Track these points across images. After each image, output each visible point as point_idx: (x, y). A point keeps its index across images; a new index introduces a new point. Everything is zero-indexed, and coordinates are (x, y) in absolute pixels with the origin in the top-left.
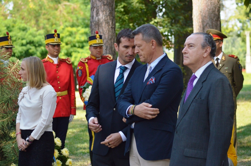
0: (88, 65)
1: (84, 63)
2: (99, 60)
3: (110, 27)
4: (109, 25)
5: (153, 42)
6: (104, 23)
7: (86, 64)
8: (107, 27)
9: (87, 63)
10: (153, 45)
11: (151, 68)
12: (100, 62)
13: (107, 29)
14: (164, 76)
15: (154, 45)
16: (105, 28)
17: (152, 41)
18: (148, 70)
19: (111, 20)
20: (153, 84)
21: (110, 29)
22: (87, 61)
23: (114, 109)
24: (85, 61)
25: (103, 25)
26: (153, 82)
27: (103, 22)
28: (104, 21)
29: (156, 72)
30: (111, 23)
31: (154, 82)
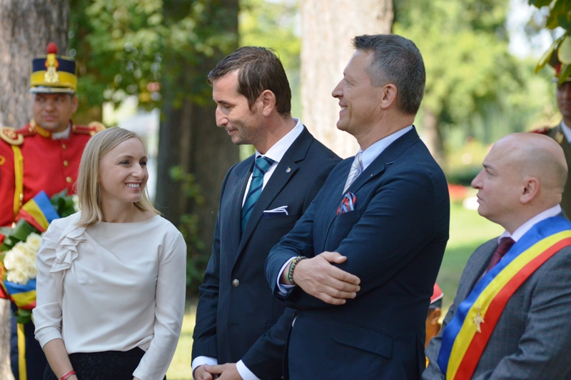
0: (23, 154)
1: (9, 145)
2: (59, 142)
3: (53, 28)
4: (48, 22)
5: (389, 91)
6: (35, 14)
7: (17, 151)
8: (43, 29)
9: (21, 146)
10: (385, 97)
11: (361, 164)
12: (64, 146)
13: (41, 35)
14: (378, 192)
15: (389, 97)
16: (35, 31)
17: (389, 87)
18: (352, 168)
19: (57, 6)
20: (350, 212)
21: (54, 36)
22: (21, 139)
23: (236, 281)
24: (16, 138)
25: (31, 21)
26: (349, 207)
27: (29, 10)
28: (33, 8)
29: (369, 178)
30: (55, 15)
31: (352, 209)
